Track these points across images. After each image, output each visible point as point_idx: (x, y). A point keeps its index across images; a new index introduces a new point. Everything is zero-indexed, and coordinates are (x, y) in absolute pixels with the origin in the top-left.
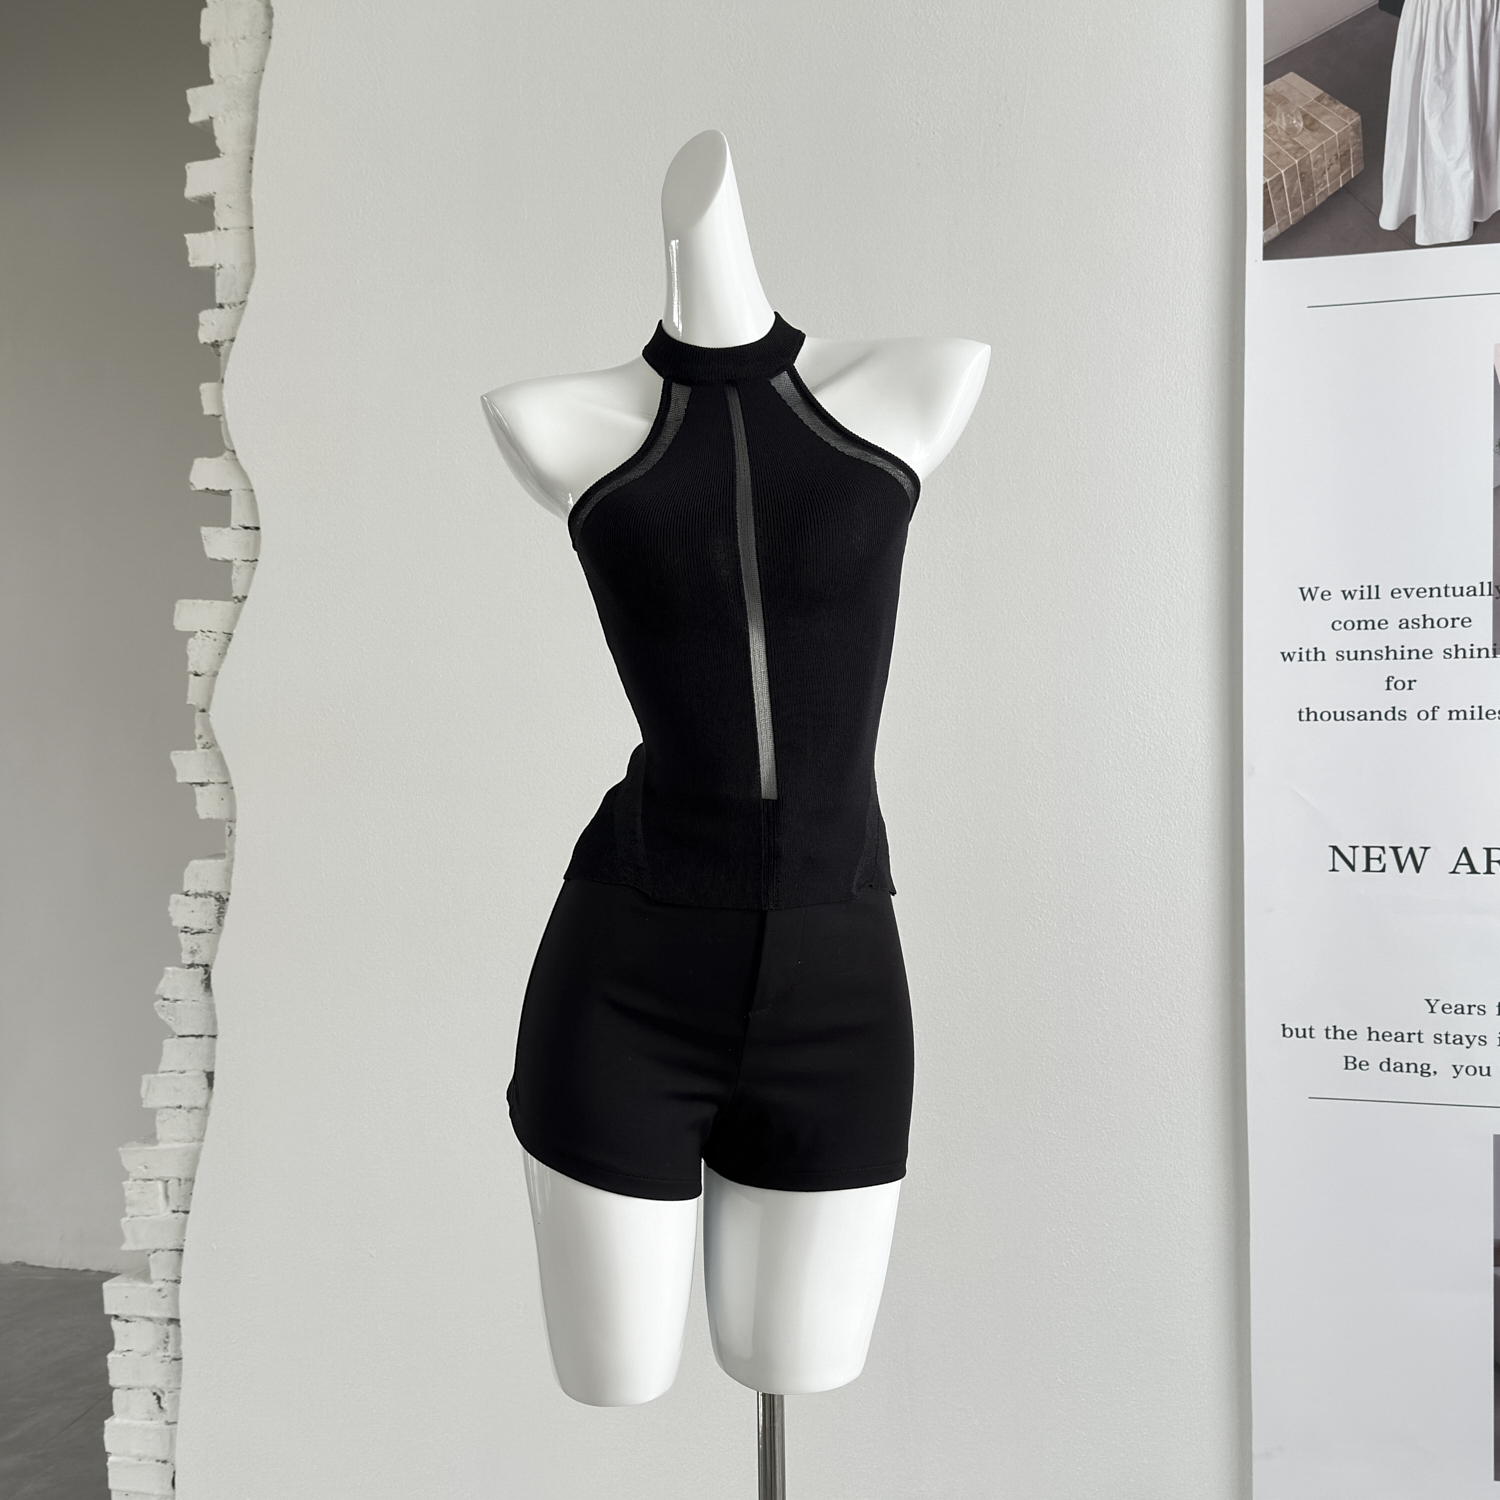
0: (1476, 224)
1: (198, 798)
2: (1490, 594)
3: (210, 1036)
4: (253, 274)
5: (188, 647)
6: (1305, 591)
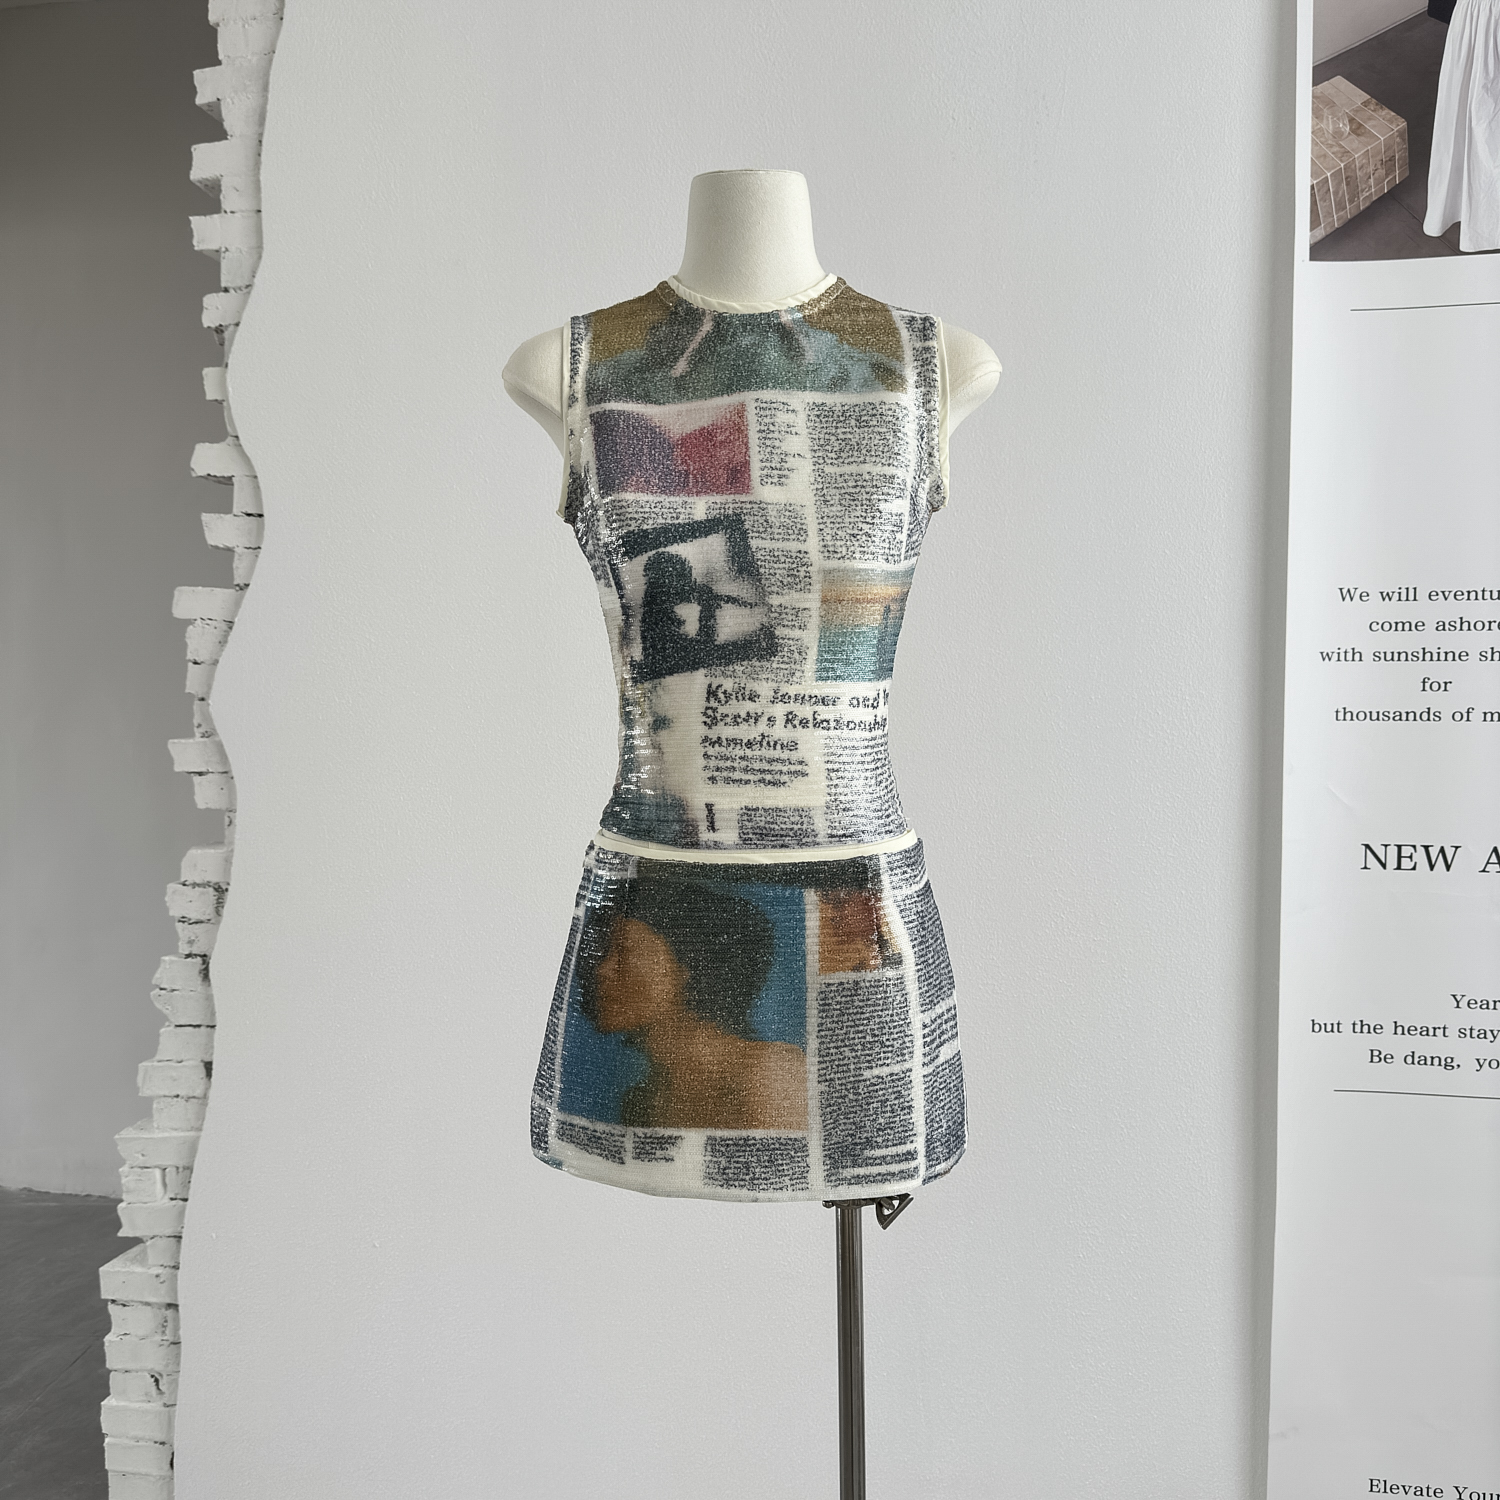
1: (197, 789)
3: (208, 1026)
4: (260, 257)
5: (187, 635)
6: (1345, 591)
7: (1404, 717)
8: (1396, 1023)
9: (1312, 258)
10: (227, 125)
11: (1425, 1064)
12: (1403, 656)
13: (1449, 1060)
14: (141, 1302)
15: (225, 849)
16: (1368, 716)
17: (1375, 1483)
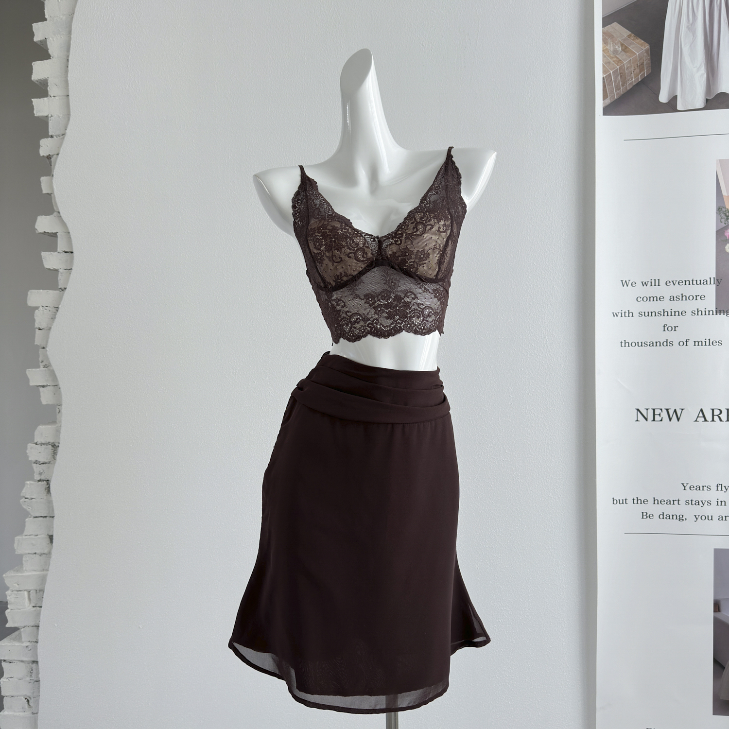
0: (707, 100)
1: (42, 394)
2: (714, 284)
3: (50, 517)
4: (69, 119)
5: (35, 315)
6: (624, 282)
7: (654, 345)
8: (654, 498)
9: (605, 114)
10: (49, 51)
11: (669, 518)
12: (653, 314)
13: (681, 516)
14: (18, 660)
15: (57, 426)
16: (637, 344)
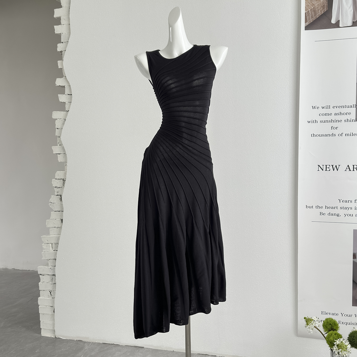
0: (353, 22)
1: (58, 157)
2: (355, 107)
3: (62, 211)
4: (70, 35)
5: (56, 122)
6: (313, 107)
7: (327, 136)
8: (326, 206)
9: (305, 30)
10: (61, 4)
11: (333, 215)
12: (327, 121)
13: (338, 214)
14: (47, 274)
15: (65, 171)
16: (319, 135)
17: (323, 312)
